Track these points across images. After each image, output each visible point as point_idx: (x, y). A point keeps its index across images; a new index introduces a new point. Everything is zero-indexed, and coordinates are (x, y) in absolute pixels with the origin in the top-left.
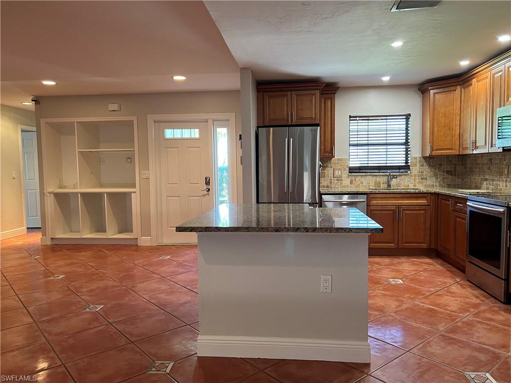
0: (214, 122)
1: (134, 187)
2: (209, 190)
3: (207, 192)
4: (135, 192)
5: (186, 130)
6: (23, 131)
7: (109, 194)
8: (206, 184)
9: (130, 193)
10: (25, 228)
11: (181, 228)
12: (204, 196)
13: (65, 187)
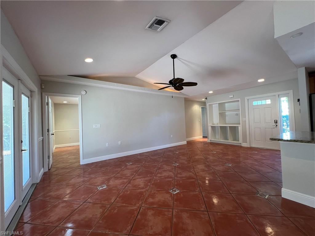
0: (279, 96)
1: (240, 124)
2: (277, 126)
3: (275, 127)
4: (240, 126)
5: (264, 101)
6: (202, 108)
7: (229, 127)
8: (275, 123)
9: (238, 127)
10: (202, 136)
11: (273, 139)
12: (274, 128)
13: (214, 124)
